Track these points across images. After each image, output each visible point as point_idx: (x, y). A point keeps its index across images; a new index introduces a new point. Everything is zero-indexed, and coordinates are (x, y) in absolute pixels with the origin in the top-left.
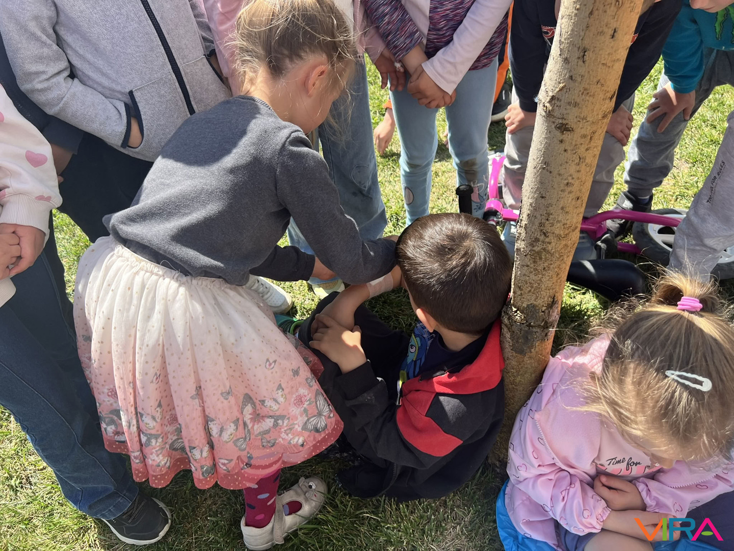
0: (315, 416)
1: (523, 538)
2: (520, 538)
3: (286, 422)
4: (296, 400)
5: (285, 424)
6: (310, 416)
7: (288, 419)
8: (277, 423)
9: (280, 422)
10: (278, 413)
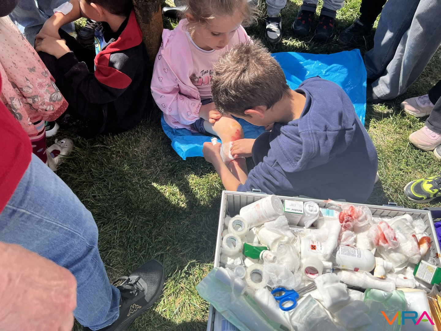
0: (54, 93)
1: (176, 131)
2: (174, 131)
3: (39, 99)
4: (39, 85)
5: (39, 100)
6: (51, 93)
7: (40, 96)
8: (35, 101)
9: (36, 99)
10: (33, 95)
